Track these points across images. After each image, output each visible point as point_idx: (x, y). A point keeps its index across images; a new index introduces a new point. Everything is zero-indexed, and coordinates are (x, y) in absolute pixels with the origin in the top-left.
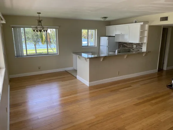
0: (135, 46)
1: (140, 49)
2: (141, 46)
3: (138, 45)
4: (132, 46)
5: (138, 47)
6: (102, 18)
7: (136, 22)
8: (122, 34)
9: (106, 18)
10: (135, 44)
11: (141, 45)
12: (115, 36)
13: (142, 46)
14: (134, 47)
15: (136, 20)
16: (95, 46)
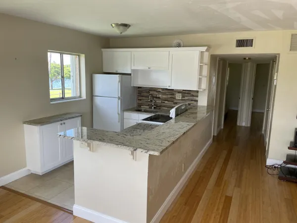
0: (179, 97)
1: (193, 102)
2: (193, 96)
3: (188, 94)
4: (173, 96)
5: (186, 98)
6: (117, 25)
7: (179, 46)
8: (152, 69)
9: (126, 26)
10: (179, 92)
11: (194, 94)
12: (130, 74)
13: (197, 96)
14: (177, 98)
15: (178, 41)
16: (80, 97)
